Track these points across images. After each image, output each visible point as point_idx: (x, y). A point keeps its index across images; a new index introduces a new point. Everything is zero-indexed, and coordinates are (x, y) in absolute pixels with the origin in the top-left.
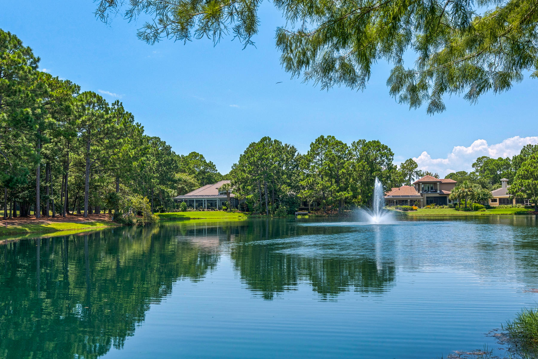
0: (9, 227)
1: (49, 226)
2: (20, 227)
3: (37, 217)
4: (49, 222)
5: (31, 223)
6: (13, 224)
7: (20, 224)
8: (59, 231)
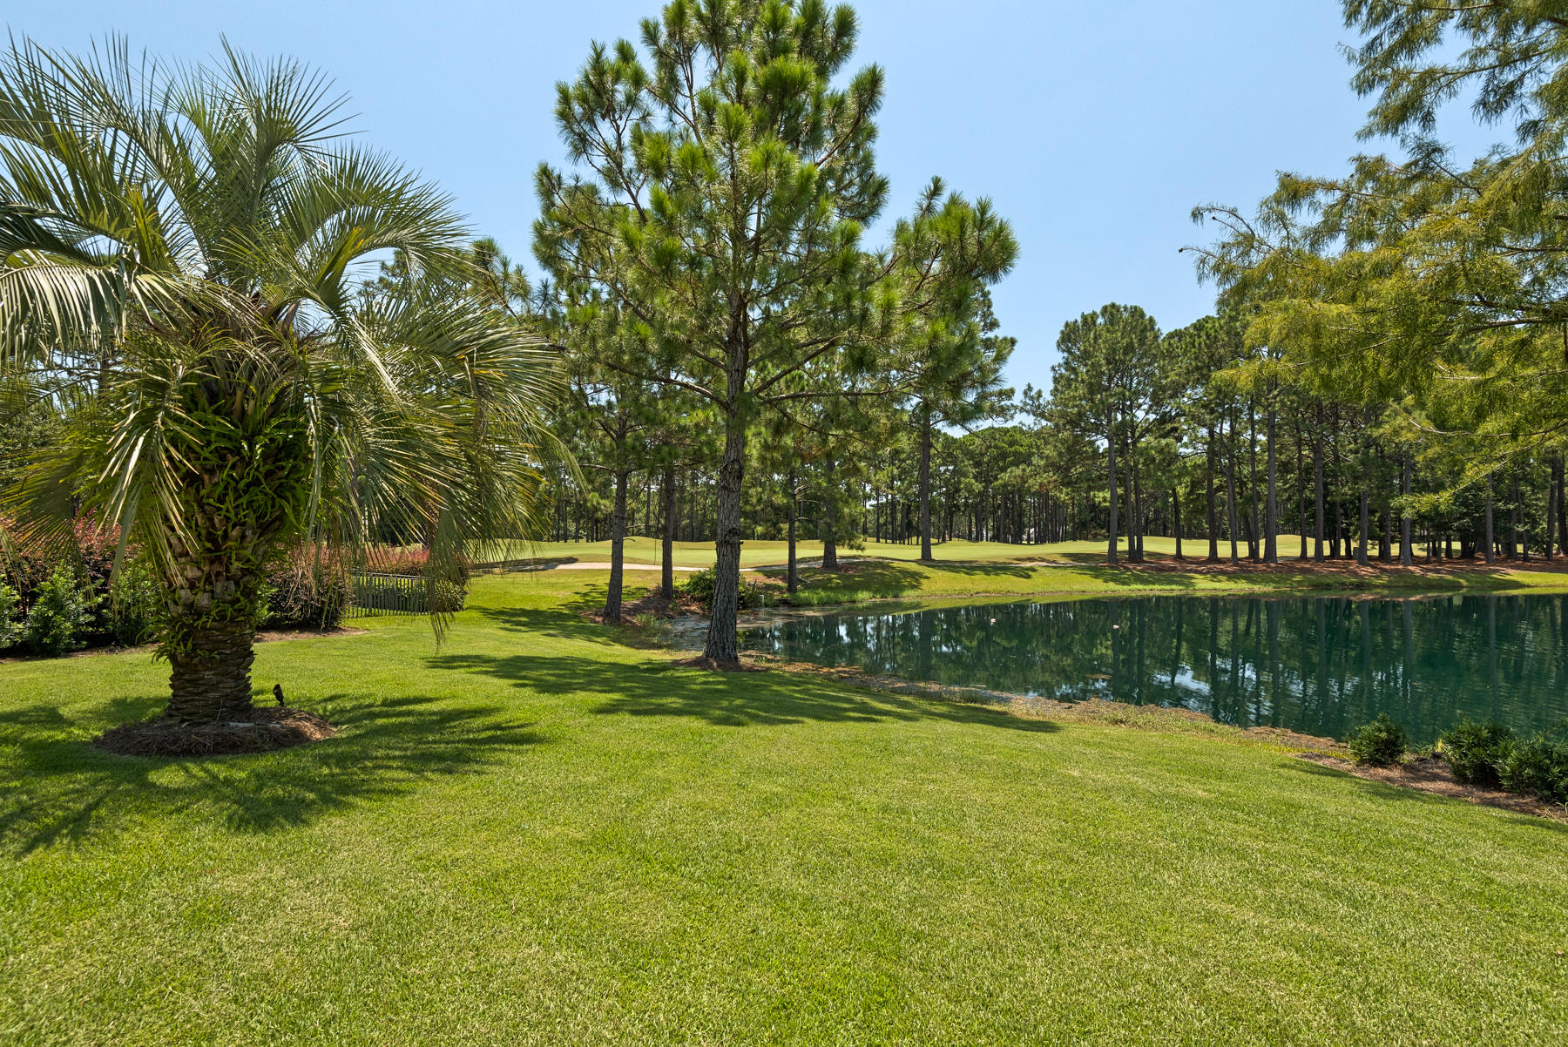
0: (1430, 575)
1: (1508, 577)
2: (1450, 577)
3: (1488, 561)
4: (1510, 571)
5: (1473, 571)
6: (1437, 571)
7: (1449, 573)
8: (1529, 586)
